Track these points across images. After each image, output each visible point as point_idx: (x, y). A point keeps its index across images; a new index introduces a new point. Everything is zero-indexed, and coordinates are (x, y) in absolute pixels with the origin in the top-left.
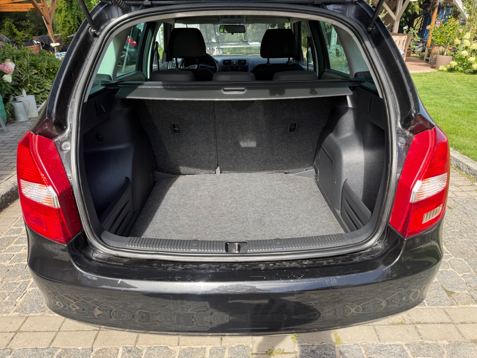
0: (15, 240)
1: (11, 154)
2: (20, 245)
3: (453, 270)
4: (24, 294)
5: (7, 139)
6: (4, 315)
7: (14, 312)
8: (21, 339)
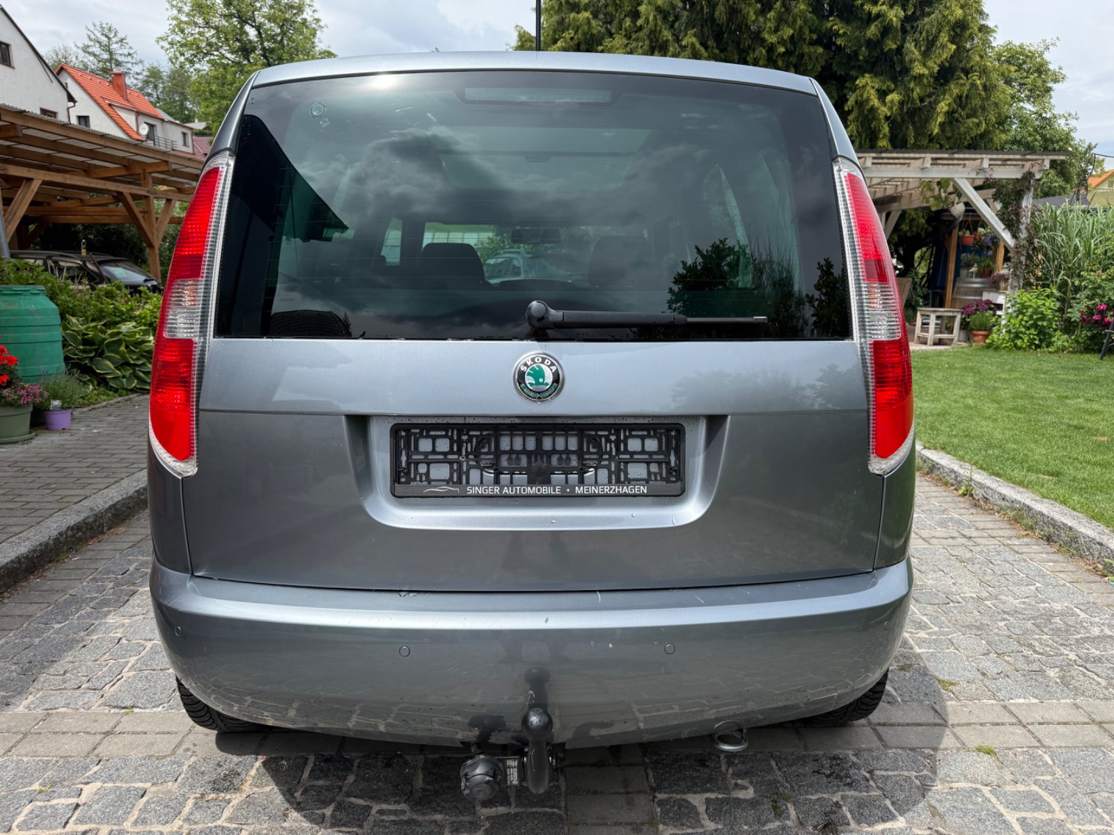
0: (94, 602)
1: (80, 465)
2: (106, 609)
3: (956, 651)
4: (118, 680)
5: (68, 442)
6: (82, 710)
7: (100, 706)
8: (116, 743)
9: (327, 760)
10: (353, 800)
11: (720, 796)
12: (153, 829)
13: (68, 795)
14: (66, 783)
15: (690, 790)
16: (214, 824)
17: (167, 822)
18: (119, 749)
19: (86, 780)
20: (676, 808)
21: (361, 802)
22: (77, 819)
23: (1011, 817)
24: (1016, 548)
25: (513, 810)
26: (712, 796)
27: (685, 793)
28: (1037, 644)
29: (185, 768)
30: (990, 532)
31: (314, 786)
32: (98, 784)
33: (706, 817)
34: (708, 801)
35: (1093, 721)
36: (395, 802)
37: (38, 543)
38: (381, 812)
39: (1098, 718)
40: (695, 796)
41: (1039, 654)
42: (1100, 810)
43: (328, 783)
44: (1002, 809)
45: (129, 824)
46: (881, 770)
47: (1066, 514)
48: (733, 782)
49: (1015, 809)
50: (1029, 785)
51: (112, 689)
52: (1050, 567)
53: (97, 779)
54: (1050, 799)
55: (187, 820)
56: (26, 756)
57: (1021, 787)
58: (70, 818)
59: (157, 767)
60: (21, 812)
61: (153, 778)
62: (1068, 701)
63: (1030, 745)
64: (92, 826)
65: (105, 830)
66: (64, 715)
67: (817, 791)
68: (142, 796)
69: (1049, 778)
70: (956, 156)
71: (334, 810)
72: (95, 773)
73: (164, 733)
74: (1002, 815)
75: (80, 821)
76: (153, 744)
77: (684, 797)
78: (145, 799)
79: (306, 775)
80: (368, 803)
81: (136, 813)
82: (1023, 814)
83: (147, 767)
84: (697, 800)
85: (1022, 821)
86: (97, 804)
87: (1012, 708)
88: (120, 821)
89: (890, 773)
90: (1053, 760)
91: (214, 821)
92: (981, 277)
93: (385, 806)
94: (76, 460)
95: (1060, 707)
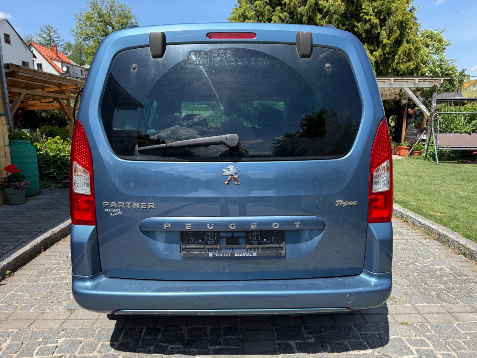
0: (56, 269)
1: (46, 213)
2: (61, 272)
3: (397, 285)
4: (68, 299)
5: (40, 204)
6: (55, 311)
7: (62, 309)
8: (69, 323)
9: (151, 329)
10: (161, 344)
11: (301, 342)
12: (86, 355)
13: (53, 343)
14: (52, 338)
15: (290, 339)
16: (109, 353)
17: (91, 353)
18: (71, 325)
19: (59, 337)
20: (284, 346)
21: (164, 344)
22: (57, 352)
23: (413, 349)
24: (424, 244)
25: (222, 347)
26: (298, 341)
27: (288, 340)
28: (429, 282)
29: (96, 332)
30: (414, 237)
31: (146, 339)
32: (64, 339)
33: (296, 349)
34: (297, 343)
35: (448, 312)
36: (177, 344)
37: (33, 246)
38: (172, 348)
39: (450, 311)
40: (291, 341)
41: (430, 286)
42: (447, 346)
43: (151, 337)
44: (409, 345)
45: (77, 353)
46: (364, 331)
47: (444, 230)
48: (307, 336)
49: (415, 346)
50: (421, 337)
51: (66, 303)
52: (437, 251)
53: (63, 337)
54: (429, 342)
55: (99, 352)
56: (36, 328)
57: (418, 338)
58: (54, 351)
59: (86, 332)
60: (36, 349)
61: (84, 336)
62: (439, 304)
63: (423, 321)
64: (63, 354)
65: (68, 355)
66: (48, 313)
67: (338, 340)
68: (81, 343)
69: (429, 334)
70: (404, 78)
71: (154, 348)
72: (63, 334)
73: (87, 319)
74: (409, 348)
75: (58, 352)
76: (83, 323)
77: (287, 342)
78: (82, 344)
79: (143, 334)
80: (167, 345)
81: (79, 349)
82: (418, 348)
83: (82, 332)
84: (292, 343)
85: (417, 350)
86: (64, 346)
87: (417, 307)
88: (73, 352)
89: (367, 333)
90: (431, 327)
91: (109, 352)
92: (417, 128)
93: (173, 346)
94: (45, 211)
95: (436, 307)
